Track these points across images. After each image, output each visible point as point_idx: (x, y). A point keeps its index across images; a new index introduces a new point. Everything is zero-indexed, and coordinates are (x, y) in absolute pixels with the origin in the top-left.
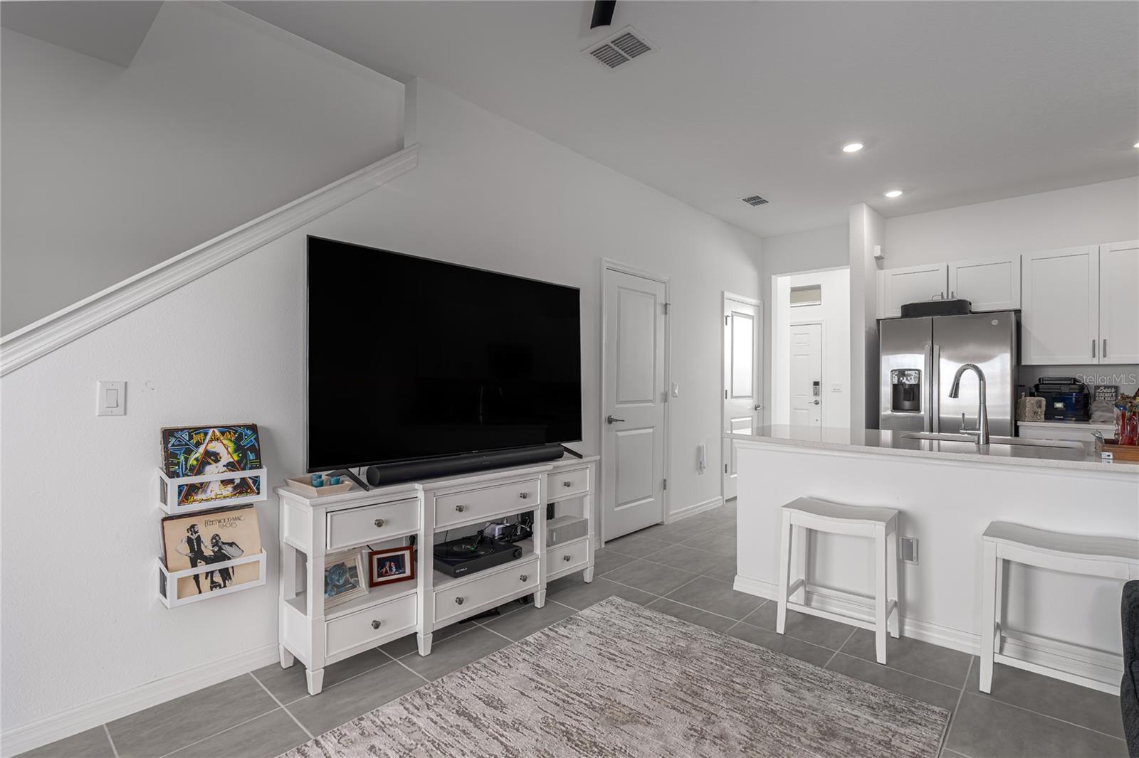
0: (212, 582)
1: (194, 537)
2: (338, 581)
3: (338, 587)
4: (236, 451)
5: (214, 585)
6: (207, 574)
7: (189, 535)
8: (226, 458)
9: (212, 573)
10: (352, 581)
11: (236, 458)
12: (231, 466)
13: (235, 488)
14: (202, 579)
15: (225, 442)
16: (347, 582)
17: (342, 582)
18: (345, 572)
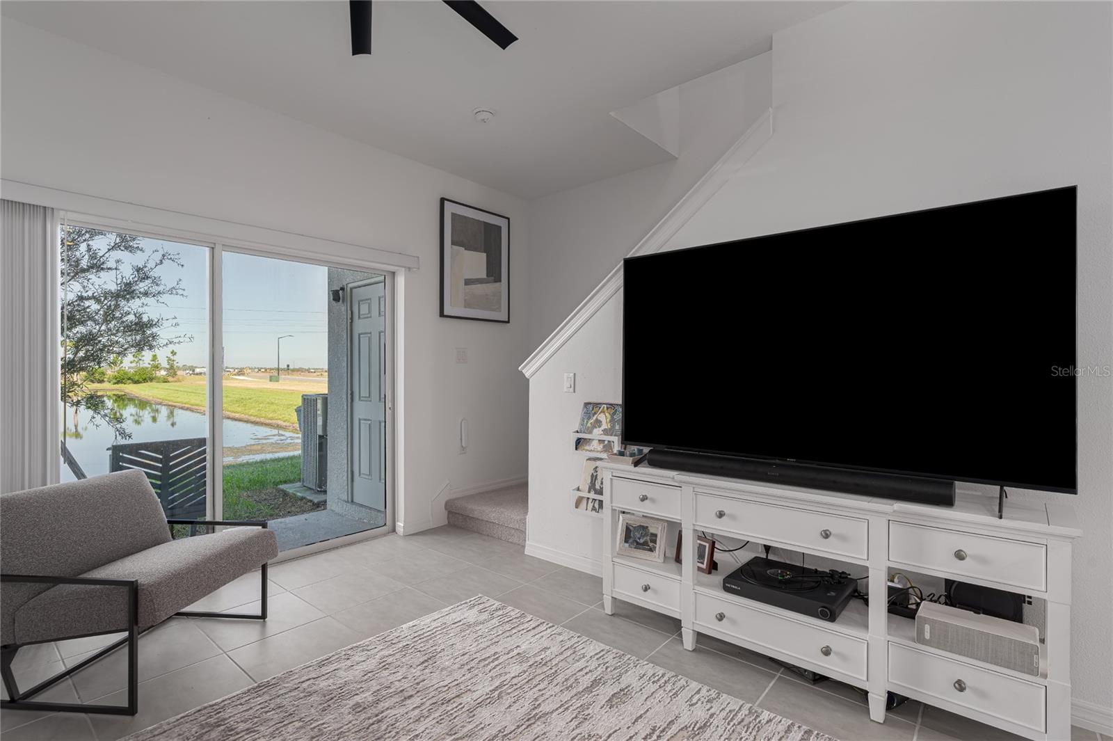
0: (594, 506)
1: (595, 474)
2: (639, 539)
3: (638, 543)
4: (610, 421)
5: (594, 509)
6: (593, 499)
7: (593, 472)
8: (604, 426)
9: (595, 500)
10: (651, 544)
11: (609, 427)
12: (606, 432)
13: (604, 447)
14: (590, 501)
15: (607, 414)
16: (645, 543)
17: (642, 541)
18: (646, 535)
